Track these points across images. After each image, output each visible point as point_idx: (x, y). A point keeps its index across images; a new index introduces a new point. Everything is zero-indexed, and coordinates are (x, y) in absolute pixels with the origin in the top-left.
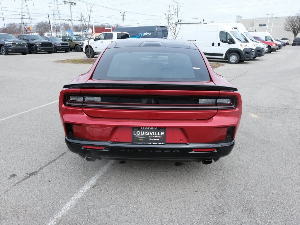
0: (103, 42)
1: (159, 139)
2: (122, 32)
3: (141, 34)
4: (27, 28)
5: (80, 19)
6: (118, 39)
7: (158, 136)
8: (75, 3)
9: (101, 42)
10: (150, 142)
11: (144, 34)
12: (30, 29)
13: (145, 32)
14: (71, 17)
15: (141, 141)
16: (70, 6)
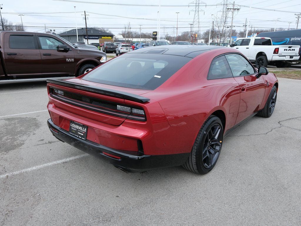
0: (248, 48)
1: (82, 134)
2: (262, 38)
3: (288, 39)
4: (193, 35)
5: (244, 25)
6: (254, 45)
7: (82, 131)
8: (238, 9)
9: (247, 48)
10: (77, 135)
11: (292, 39)
12: (195, 36)
13: (294, 37)
14: (232, 24)
15: (73, 133)
16: (233, 13)
